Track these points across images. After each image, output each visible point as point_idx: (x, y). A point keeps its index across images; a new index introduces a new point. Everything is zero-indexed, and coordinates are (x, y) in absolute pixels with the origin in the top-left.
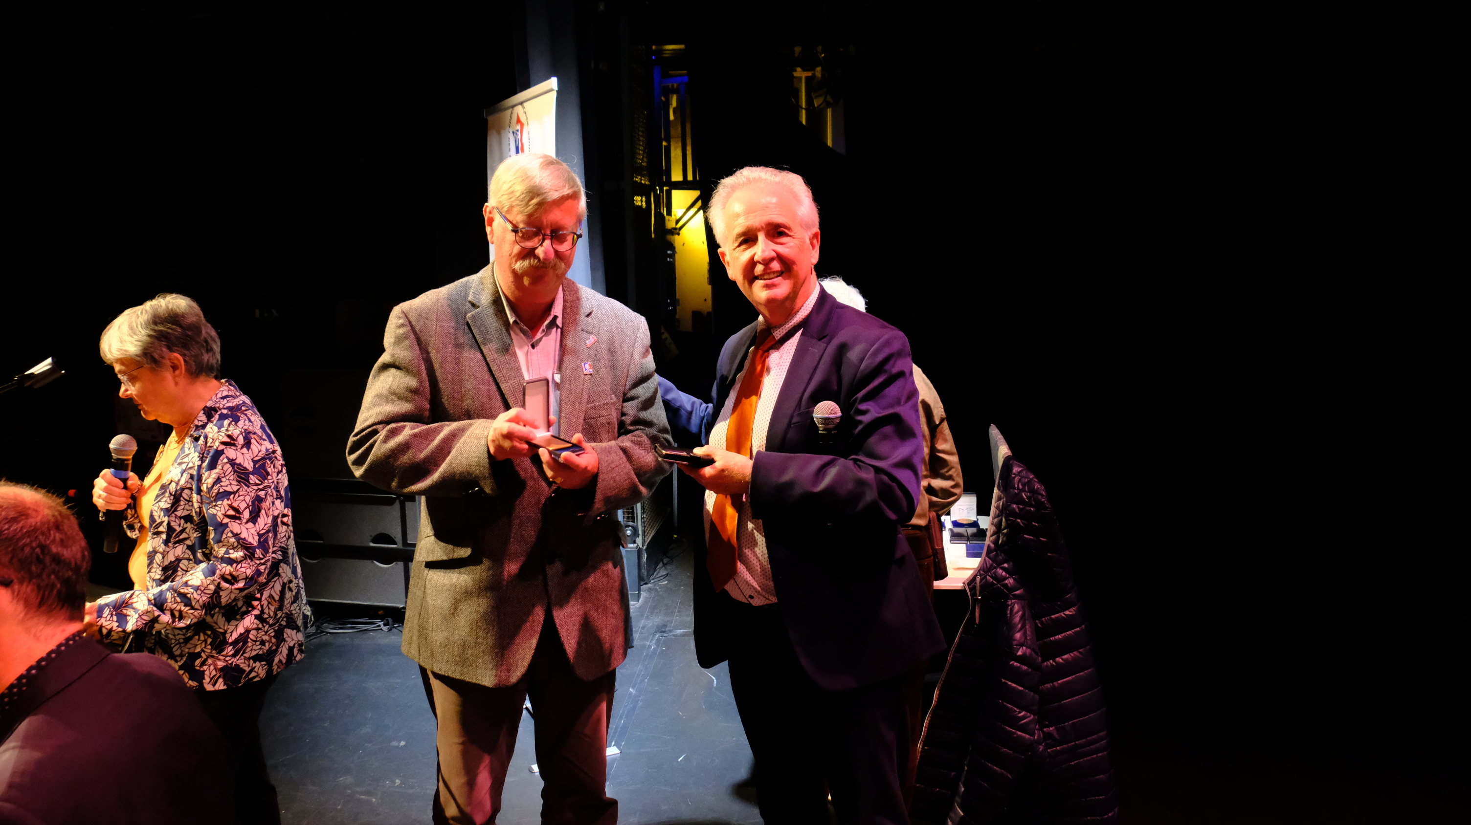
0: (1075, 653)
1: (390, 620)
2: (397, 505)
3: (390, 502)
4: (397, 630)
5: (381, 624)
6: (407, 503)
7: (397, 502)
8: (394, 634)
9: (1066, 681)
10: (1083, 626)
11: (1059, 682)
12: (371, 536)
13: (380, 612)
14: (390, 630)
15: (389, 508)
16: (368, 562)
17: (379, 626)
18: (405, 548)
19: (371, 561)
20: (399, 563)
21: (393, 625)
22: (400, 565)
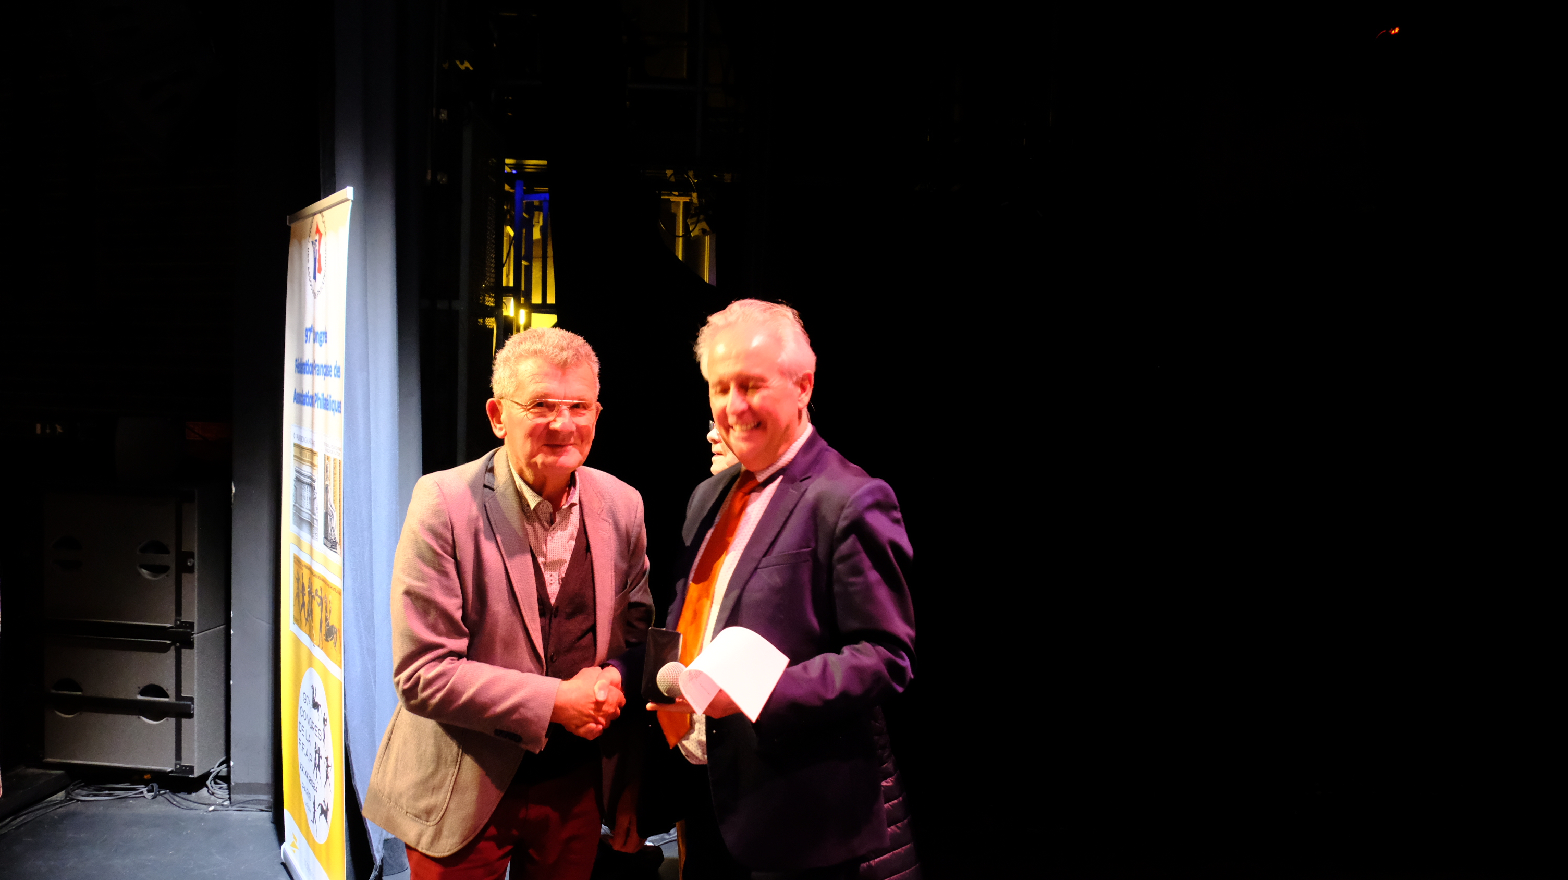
0: (893, 827)
1: (156, 786)
2: (172, 653)
3: (164, 649)
4: (162, 798)
5: (145, 790)
6: (183, 650)
7: (173, 648)
8: (159, 803)
9: (883, 859)
10: (901, 798)
11: (876, 860)
12: (139, 687)
13: (147, 777)
14: (154, 797)
15: (163, 655)
16: (135, 717)
17: (142, 793)
18: (178, 702)
19: (137, 717)
20: (170, 719)
21: (159, 791)
22: (172, 721)
